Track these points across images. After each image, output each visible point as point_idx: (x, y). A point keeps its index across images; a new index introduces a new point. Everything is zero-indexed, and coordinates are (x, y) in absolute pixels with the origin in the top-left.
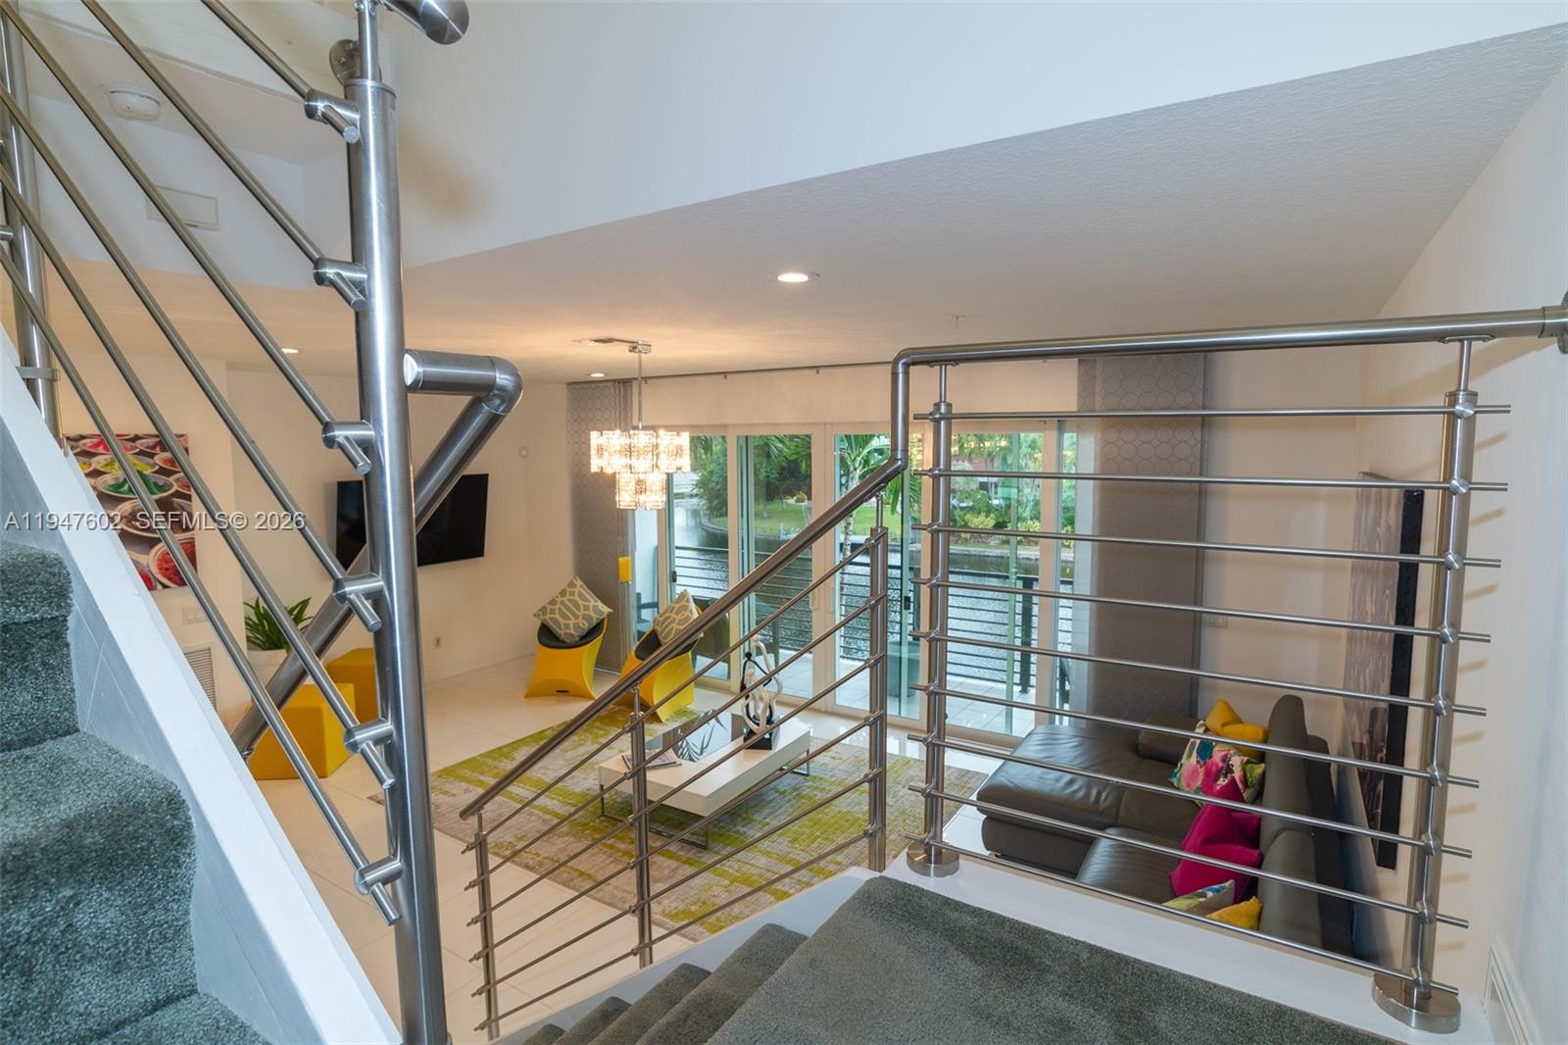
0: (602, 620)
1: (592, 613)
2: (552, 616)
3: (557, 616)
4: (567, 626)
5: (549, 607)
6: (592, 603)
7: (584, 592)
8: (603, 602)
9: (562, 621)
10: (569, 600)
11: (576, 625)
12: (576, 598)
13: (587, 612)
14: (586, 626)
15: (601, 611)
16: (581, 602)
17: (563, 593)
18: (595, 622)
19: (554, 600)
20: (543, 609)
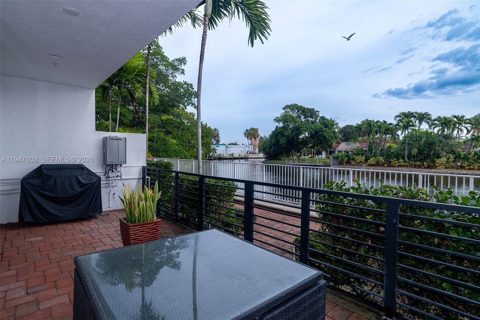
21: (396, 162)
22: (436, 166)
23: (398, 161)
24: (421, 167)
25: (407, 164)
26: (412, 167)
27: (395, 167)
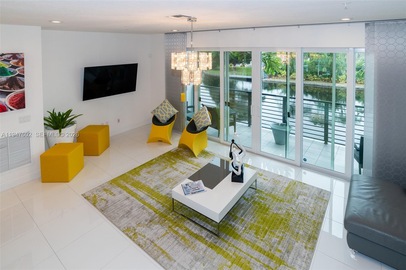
0: (175, 115)
1: (171, 112)
2: (157, 113)
3: (159, 113)
4: (162, 117)
5: (156, 110)
6: (171, 109)
7: (169, 105)
8: (175, 108)
9: (161, 115)
10: (163, 108)
11: (166, 117)
12: (166, 107)
13: (169, 112)
14: (169, 117)
15: (175, 112)
16: (168, 109)
17: (161, 105)
18: (172, 115)
19: (158, 107)
20: (154, 111)
21: (312, 77)
22: (339, 81)
23: (313, 76)
24: (329, 81)
25: (320, 79)
26: (323, 81)
27: (311, 80)
